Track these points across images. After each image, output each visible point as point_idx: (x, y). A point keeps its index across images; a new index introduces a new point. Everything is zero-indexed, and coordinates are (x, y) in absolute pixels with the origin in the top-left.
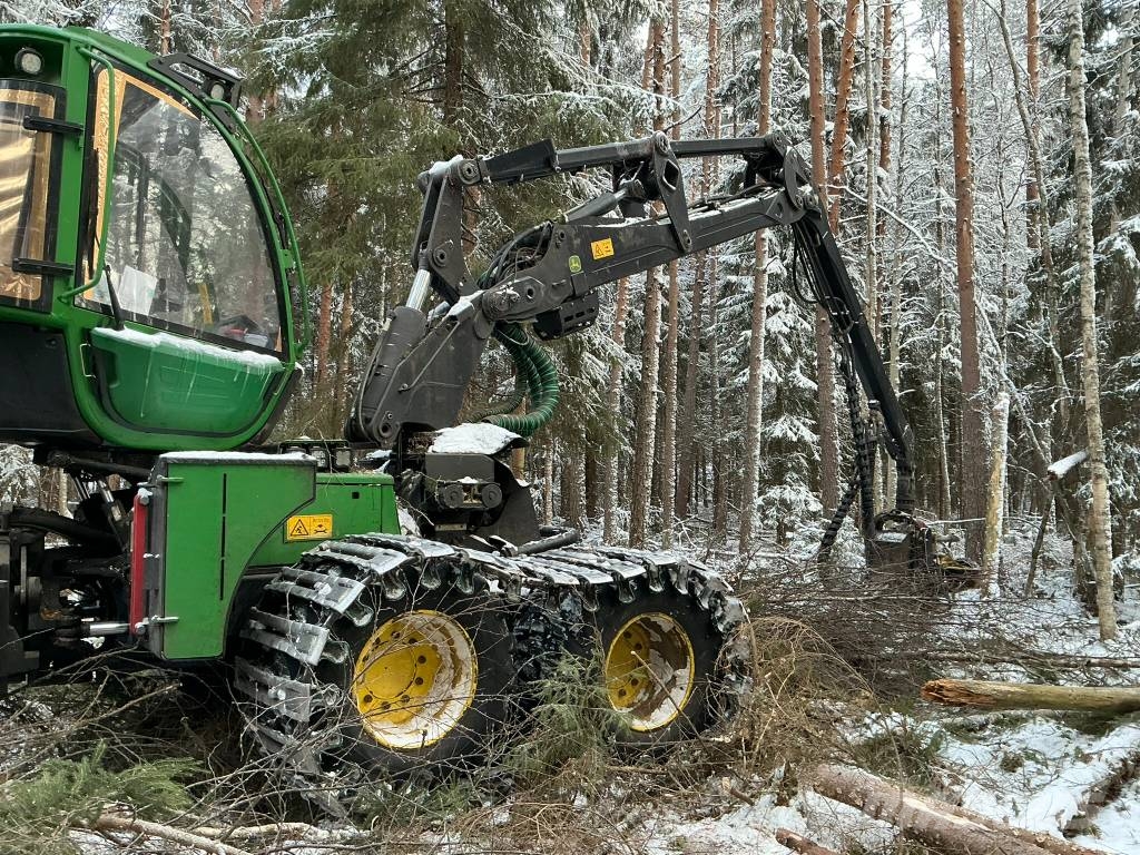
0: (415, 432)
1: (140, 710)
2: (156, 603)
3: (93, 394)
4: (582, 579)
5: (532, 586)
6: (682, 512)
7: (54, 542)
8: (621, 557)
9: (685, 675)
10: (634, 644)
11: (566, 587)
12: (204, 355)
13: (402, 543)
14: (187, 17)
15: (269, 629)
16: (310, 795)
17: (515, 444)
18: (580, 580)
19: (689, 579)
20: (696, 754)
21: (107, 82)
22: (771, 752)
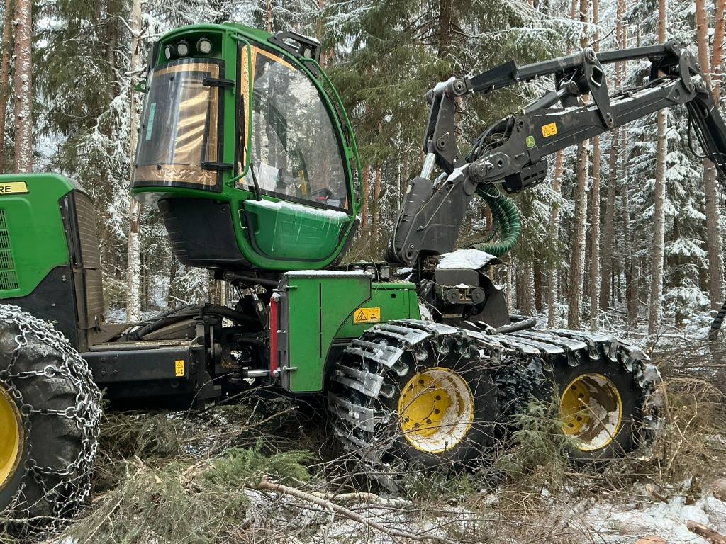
0: (428, 256)
1: (276, 421)
2: (284, 359)
3: (246, 238)
4: (542, 350)
5: (507, 354)
6: (605, 306)
7: (227, 323)
8: (569, 336)
9: (616, 416)
10: (578, 394)
11: (530, 355)
12: (306, 214)
13: (424, 326)
14: (280, 9)
15: (347, 376)
16: (375, 477)
17: (493, 262)
18: (541, 351)
19: (618, 352)
20: (624, 467)
21: (247, 54)
22: (680, 469)
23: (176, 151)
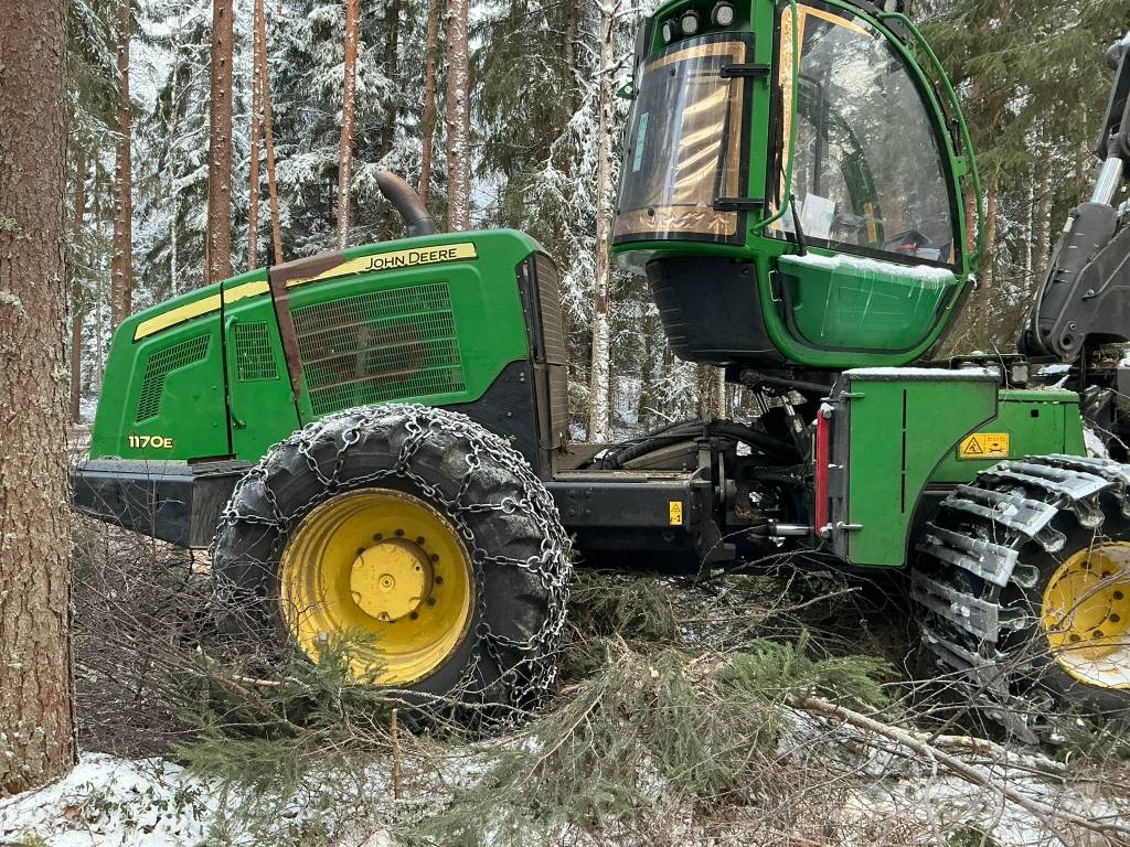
2: (839, 511)
3: (779, 316)
12: (880, 274)
13: (1097, 467)
16: (995, 715)
21: (790, 19)
23: (677, 185)
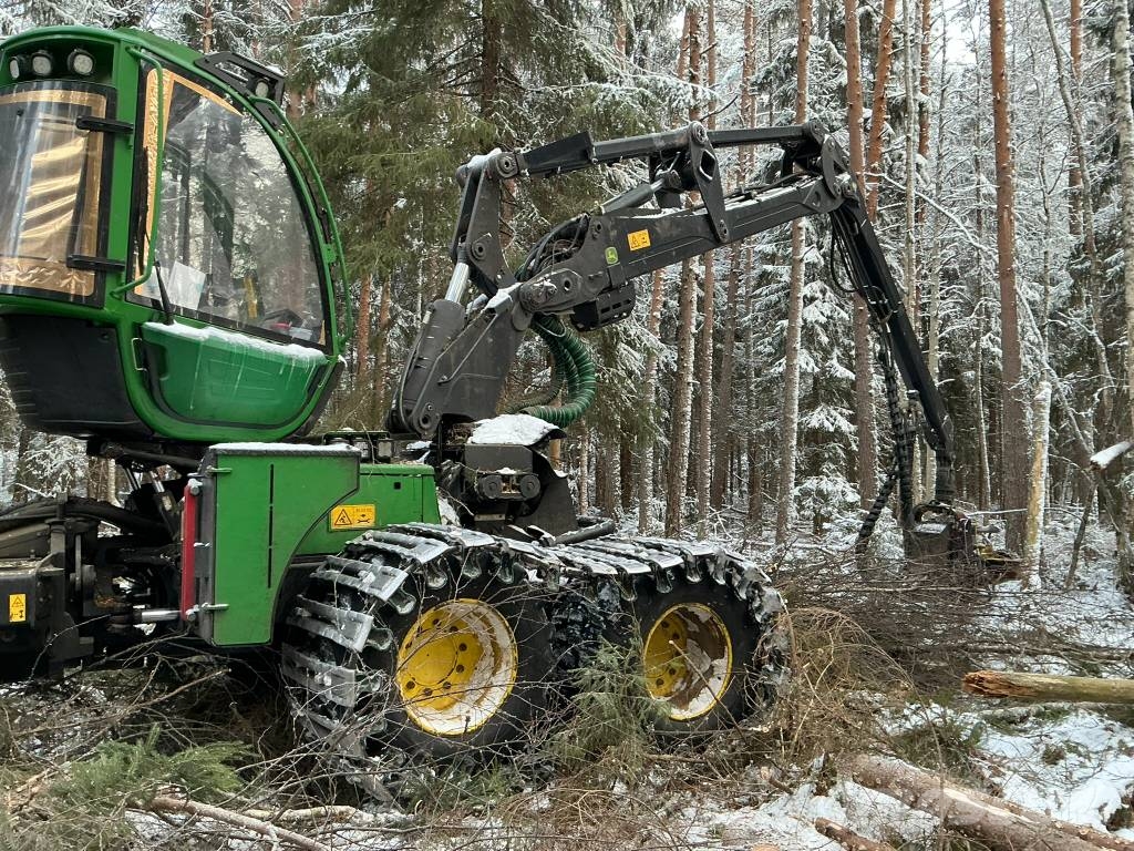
0: (454, 423)
1: (189, 695)
2: (206, 591)
3: (145, 387)
4: (619, 569)
5: (570, 575)
7: (109, 531)
8: (659, 547)
9: (723, 665)
10: (671, 633)
11: (604, 577)
12: (251, 349)
13: (443, 533)
14: (228, 15)
15: (314, 616)
16: (356, 779)
17: (553, 434)
18: (618, 570)
19: (727, 570)
20: (734, 743)
21: (156, 82)
22: (810, 742)
23: (22, 235)
